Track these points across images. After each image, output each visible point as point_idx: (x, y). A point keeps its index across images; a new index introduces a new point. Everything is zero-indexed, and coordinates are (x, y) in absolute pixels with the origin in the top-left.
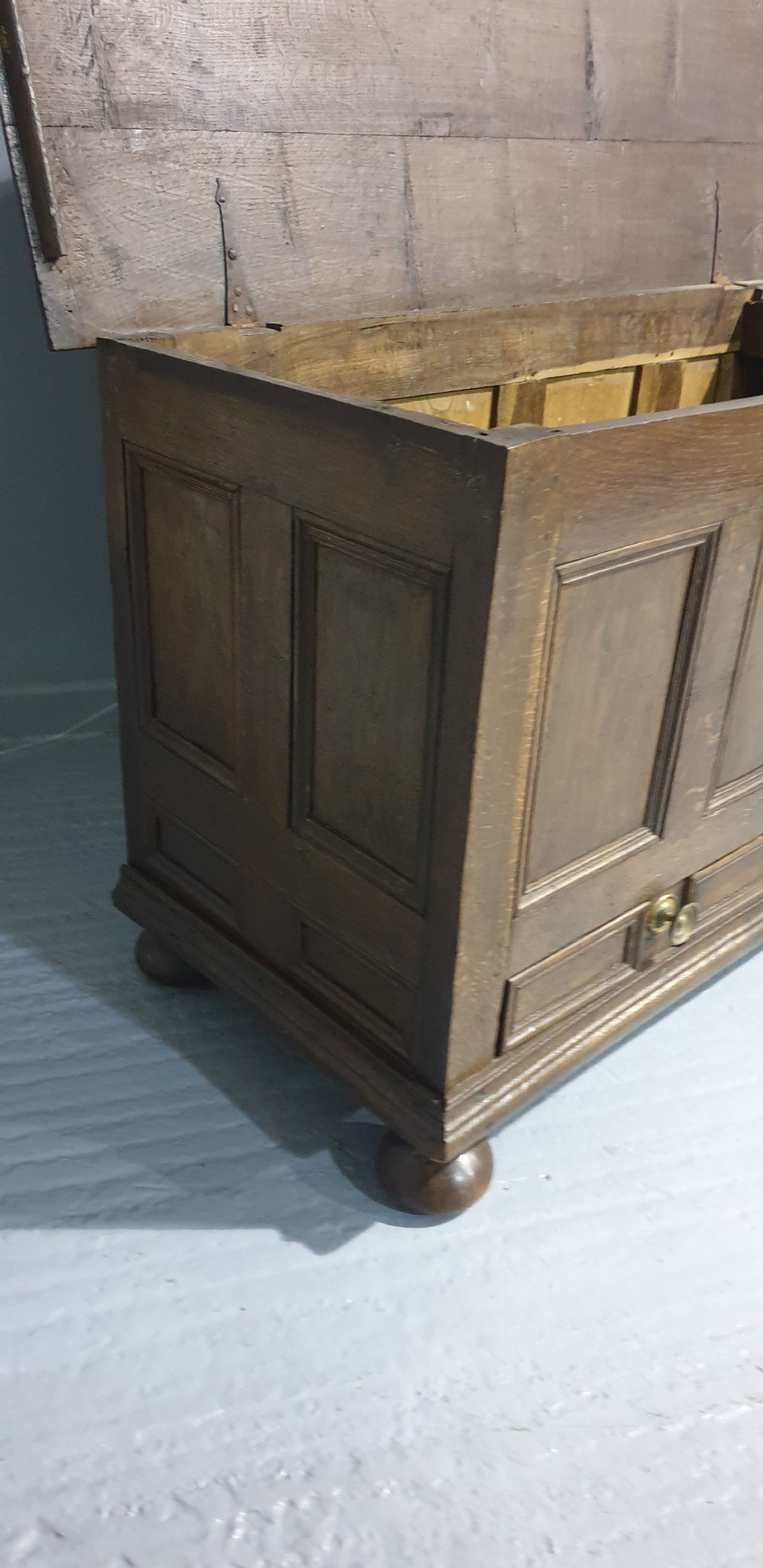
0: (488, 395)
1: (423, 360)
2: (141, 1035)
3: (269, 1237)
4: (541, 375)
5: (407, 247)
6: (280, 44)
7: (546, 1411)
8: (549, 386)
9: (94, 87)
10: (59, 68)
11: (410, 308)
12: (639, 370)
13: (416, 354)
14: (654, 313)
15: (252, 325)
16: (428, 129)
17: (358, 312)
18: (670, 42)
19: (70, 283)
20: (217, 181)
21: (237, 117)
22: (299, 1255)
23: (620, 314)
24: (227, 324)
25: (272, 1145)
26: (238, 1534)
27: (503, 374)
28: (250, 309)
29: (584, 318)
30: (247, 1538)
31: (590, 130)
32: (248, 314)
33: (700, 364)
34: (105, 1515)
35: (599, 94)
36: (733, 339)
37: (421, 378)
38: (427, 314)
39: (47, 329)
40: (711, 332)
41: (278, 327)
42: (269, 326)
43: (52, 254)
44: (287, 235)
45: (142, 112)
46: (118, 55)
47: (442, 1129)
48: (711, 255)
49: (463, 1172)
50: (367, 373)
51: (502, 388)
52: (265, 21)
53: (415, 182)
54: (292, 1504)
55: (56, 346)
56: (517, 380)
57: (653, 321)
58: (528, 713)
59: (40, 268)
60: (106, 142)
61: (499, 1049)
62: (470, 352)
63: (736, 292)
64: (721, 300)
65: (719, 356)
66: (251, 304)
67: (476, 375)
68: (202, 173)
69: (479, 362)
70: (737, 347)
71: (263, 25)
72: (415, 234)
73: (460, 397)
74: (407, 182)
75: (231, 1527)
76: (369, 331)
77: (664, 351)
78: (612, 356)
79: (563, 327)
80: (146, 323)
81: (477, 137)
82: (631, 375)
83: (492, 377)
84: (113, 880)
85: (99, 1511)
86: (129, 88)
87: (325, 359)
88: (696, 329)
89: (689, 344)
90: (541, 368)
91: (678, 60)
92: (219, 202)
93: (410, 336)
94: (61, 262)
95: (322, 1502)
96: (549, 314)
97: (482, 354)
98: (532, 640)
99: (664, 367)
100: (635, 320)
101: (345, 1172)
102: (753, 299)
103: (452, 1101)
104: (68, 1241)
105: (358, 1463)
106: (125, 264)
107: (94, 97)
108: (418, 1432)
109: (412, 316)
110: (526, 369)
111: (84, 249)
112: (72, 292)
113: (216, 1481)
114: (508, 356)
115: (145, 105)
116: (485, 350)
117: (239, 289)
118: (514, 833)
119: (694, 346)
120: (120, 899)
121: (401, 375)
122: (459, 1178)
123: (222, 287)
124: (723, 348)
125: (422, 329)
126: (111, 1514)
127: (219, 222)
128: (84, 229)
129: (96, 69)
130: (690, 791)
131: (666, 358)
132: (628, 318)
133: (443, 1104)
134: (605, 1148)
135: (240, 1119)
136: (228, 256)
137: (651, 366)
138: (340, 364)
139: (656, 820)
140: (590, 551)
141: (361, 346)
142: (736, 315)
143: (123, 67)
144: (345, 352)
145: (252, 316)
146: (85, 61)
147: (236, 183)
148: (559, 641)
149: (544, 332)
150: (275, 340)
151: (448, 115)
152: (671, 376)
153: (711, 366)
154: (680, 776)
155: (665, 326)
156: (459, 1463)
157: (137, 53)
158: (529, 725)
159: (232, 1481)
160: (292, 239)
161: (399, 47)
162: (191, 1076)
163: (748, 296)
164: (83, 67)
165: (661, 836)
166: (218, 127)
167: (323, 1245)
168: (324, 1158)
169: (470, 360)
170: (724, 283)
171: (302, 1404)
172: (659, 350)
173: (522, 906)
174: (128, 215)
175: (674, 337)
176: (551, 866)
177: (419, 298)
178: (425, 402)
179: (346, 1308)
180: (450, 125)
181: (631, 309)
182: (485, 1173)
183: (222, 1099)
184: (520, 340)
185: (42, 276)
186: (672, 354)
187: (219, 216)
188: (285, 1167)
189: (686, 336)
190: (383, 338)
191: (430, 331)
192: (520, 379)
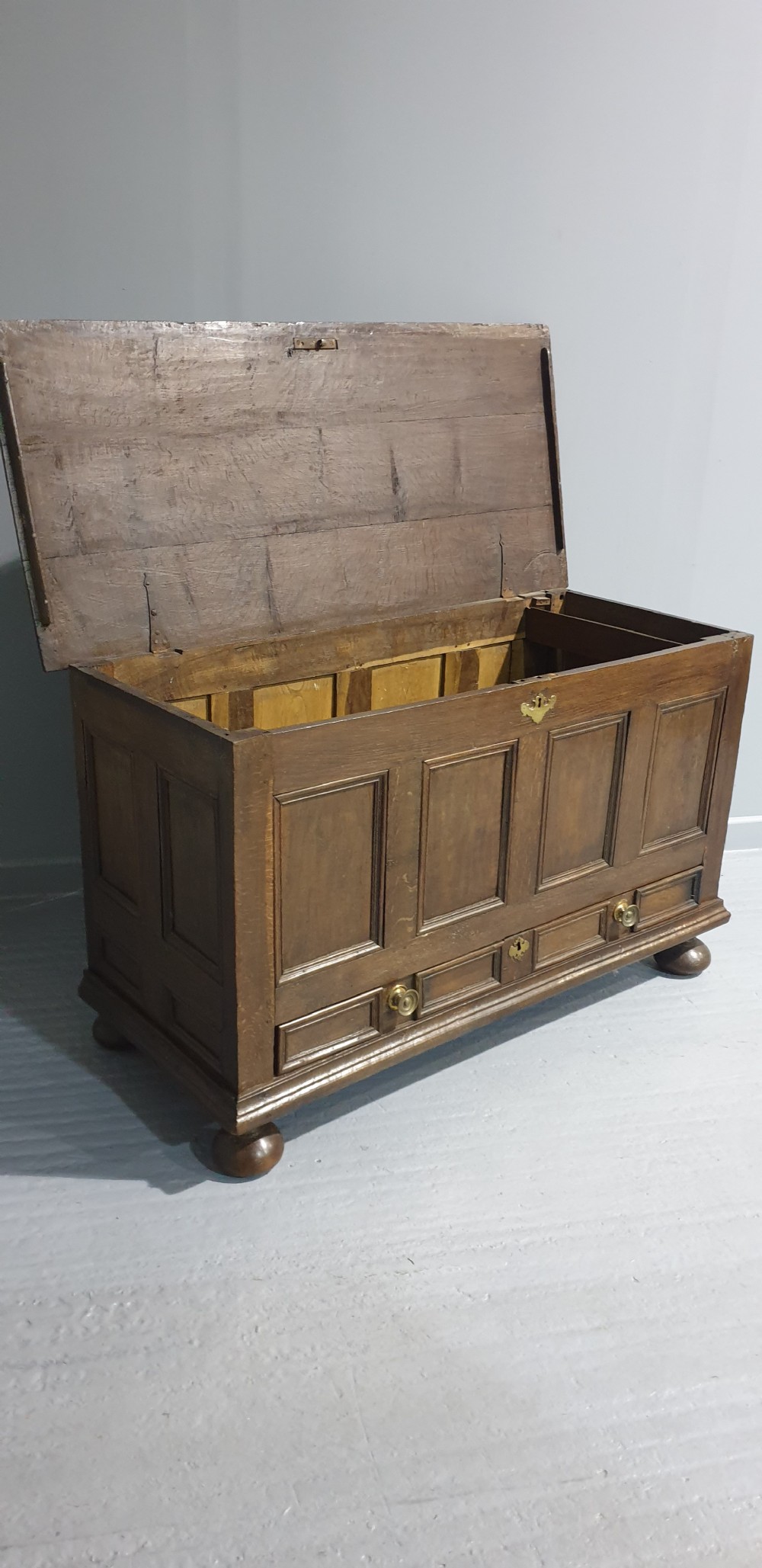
0: (330, 679)
1: (279, 663)
2: (90, 1078)
3: (142, 1185)
4: (366, 666)
5: (270, 599)
6: (184, 499)
7: (276, 1273)
8: (373, 671)
9: (73, 536)
10: (54, 529)
11: (272, 632)
12: (444, 655)
13: (275, 660)
14: (449, 622)
15: (166, 650)
16: (281, 530)
17: (237, 637)
18: (457, 459)
19: (55, 636)
20: (145, 574)
21: (157, 540)
22: (158, 1195)
23: (423, 624)
24: (151, 651)
25: (155, 1138)
26: (89, 1315)
27: (338, 666)
28: (165, 641)
29: (394, 629)
30: (93, 1317)
31: (399, 516)
32: (164, 644)
33: (494, 648)
34: (21, 1304)
35: (404, 494)
36: (518, 632)
37: (278, 673)
38: (283, 636)
39: (42, 661)
40: (499, 628)
41: (180, 652)
42: (177, 651)
43: (46, 623)
44: (189, 599)
45: (100, 544)
46: (87, 518)
47: (236, 1114)
48: (499, 579)
49: (262, 1151)
50: (241, 673)
51: (338, 675)
52: (175, 489)
53: (273, 560)
54: (121, 1305)
55: (47, 670)
56: (349, 670)
57: (450, 627)
58: (267, 870)
59: (39, 628)
60: (81, 561)
61: (277, 1072)
62: (313, 656)
63: (518, 602)
64: (505, 610)
65: (511, 642)
66: (166, 638)
67: (318, 669)
68: (136, 571)
69: (320, 661)
70: (523, 635)
71: (174, 490)
72: (274, 589)
73: (309, 681)
74: (268, 561)
75: (86, 1312)
76: (241, 649)
77: (462, 643)
78: (420, 650)
79: (380, 635)
80: (101, 654)
81: (316, 531)
82: (439, 660)
83: (331, 669)
84: (79, 979)
85: (18, 1302)
86: (93, 533)
87: (213, 667)
88: (487, 627)
89: (482, 637)
90: (366, 661)
91: (462, 469)
92: (146, 585)
93: (270, 649)
94: (50, 626)
95: (137, 1305)
96: (369, 629)
97: (321, 656)
98: (264, 833)
99: (463, 654)
100: (436, 627)
101: (196, 1155)
102: (531, 605)
103: (241, 1098)
104: (24, 1181)
105: (162, 1289)
106: (88, 624)
107: (73, 541)
108: (200, 1278)
109: (270, 638)
110: (355, 663)
111: (65, 617)
112: (57, 641)
113: (83, 1293)
114: (340, 656)
115: (101, 540)
116: (324, 654)
117: (158, 631)
118: (268, 938)
119: (486, 638)
120: (83, 993)
121: (264, 672)
122: (259, 1154)
123: (148, 631)
124: (511, 638)
125: (278, 645)
126: (24, 1304)
127: (146, 596)
128: (64, 607)
129: (74, 527)
130: (401, 919)
131: (464, 647)
132: (429, 627)
133: (236, 1100)
134: (361, 1147)
135: (140, 1124)
136: (151, 614)
137: (453, 654)
138: (222, 669)
139: (378, 936)
140: (294, 789)
141: (236, 658)
142: (519, 616)
143: (90, 523)
144: (225, 662)
145: (167, 646)
146: (69, 524)
147: (157, 573)
148: (285, 833)
149: (364, 641)
150: (179, 660)
151: (295, 521)
152: (470, 660)
153: (505, 649)
154: (391, 910)
155: (460, 628)
156: (218, 1292)
157: (97, 516)
158: (270, 876)
159: (91, 1294)
160: (192, 600)
161: (261, 490)
162: (115, 1100)
163: (527, 604)
164: (67, 527)
165: (383, 946)
166: (146, 546)
167: (170, 1190)
168: (186, 1146)
169: (313, 660)
170: (510, 597)
171: (139, 1263)
172: (457, 643)
173: (281, 981)
174: (91, 598)
175: (469, 634)
176: (303, 958)
177: (279, 626)
178: (285, 686)
179: (177, 1220)
180: (297, 527)
181: (431, 620)
182: (276, 1154)
183: (131, 1114)
184: (348, 647)
185: (40, 634)
186: (469, 645)
187: (146, 593)
188: (160, 1150)
189: (479, 633)
190: (251, 653)
191: (283, 646)
192: (352, 669)
